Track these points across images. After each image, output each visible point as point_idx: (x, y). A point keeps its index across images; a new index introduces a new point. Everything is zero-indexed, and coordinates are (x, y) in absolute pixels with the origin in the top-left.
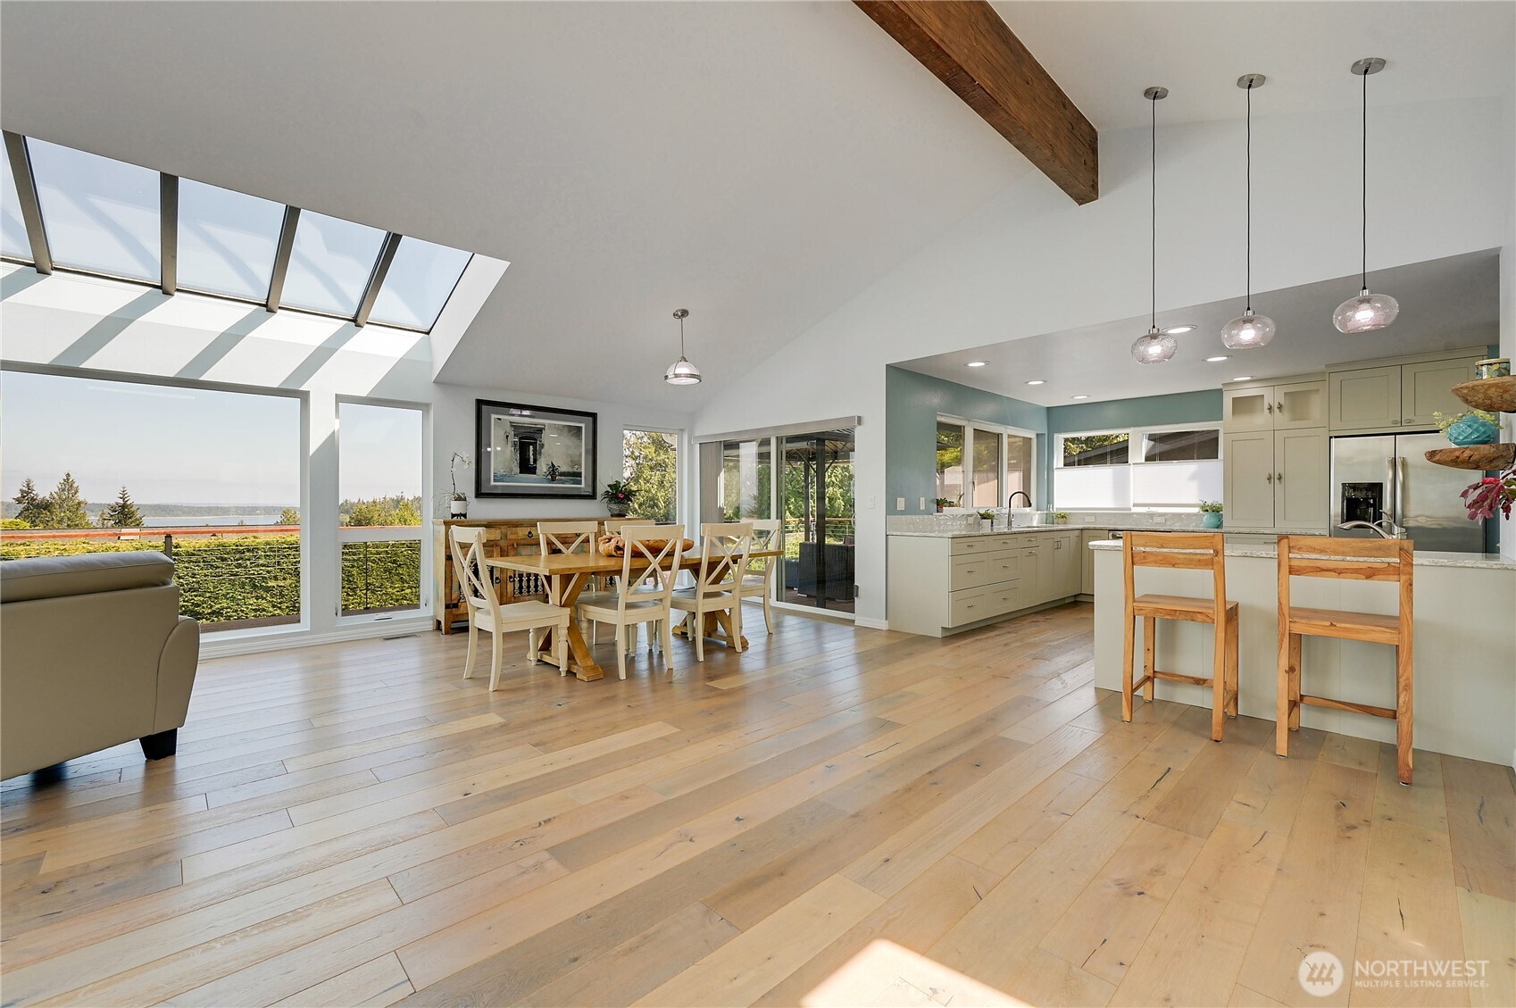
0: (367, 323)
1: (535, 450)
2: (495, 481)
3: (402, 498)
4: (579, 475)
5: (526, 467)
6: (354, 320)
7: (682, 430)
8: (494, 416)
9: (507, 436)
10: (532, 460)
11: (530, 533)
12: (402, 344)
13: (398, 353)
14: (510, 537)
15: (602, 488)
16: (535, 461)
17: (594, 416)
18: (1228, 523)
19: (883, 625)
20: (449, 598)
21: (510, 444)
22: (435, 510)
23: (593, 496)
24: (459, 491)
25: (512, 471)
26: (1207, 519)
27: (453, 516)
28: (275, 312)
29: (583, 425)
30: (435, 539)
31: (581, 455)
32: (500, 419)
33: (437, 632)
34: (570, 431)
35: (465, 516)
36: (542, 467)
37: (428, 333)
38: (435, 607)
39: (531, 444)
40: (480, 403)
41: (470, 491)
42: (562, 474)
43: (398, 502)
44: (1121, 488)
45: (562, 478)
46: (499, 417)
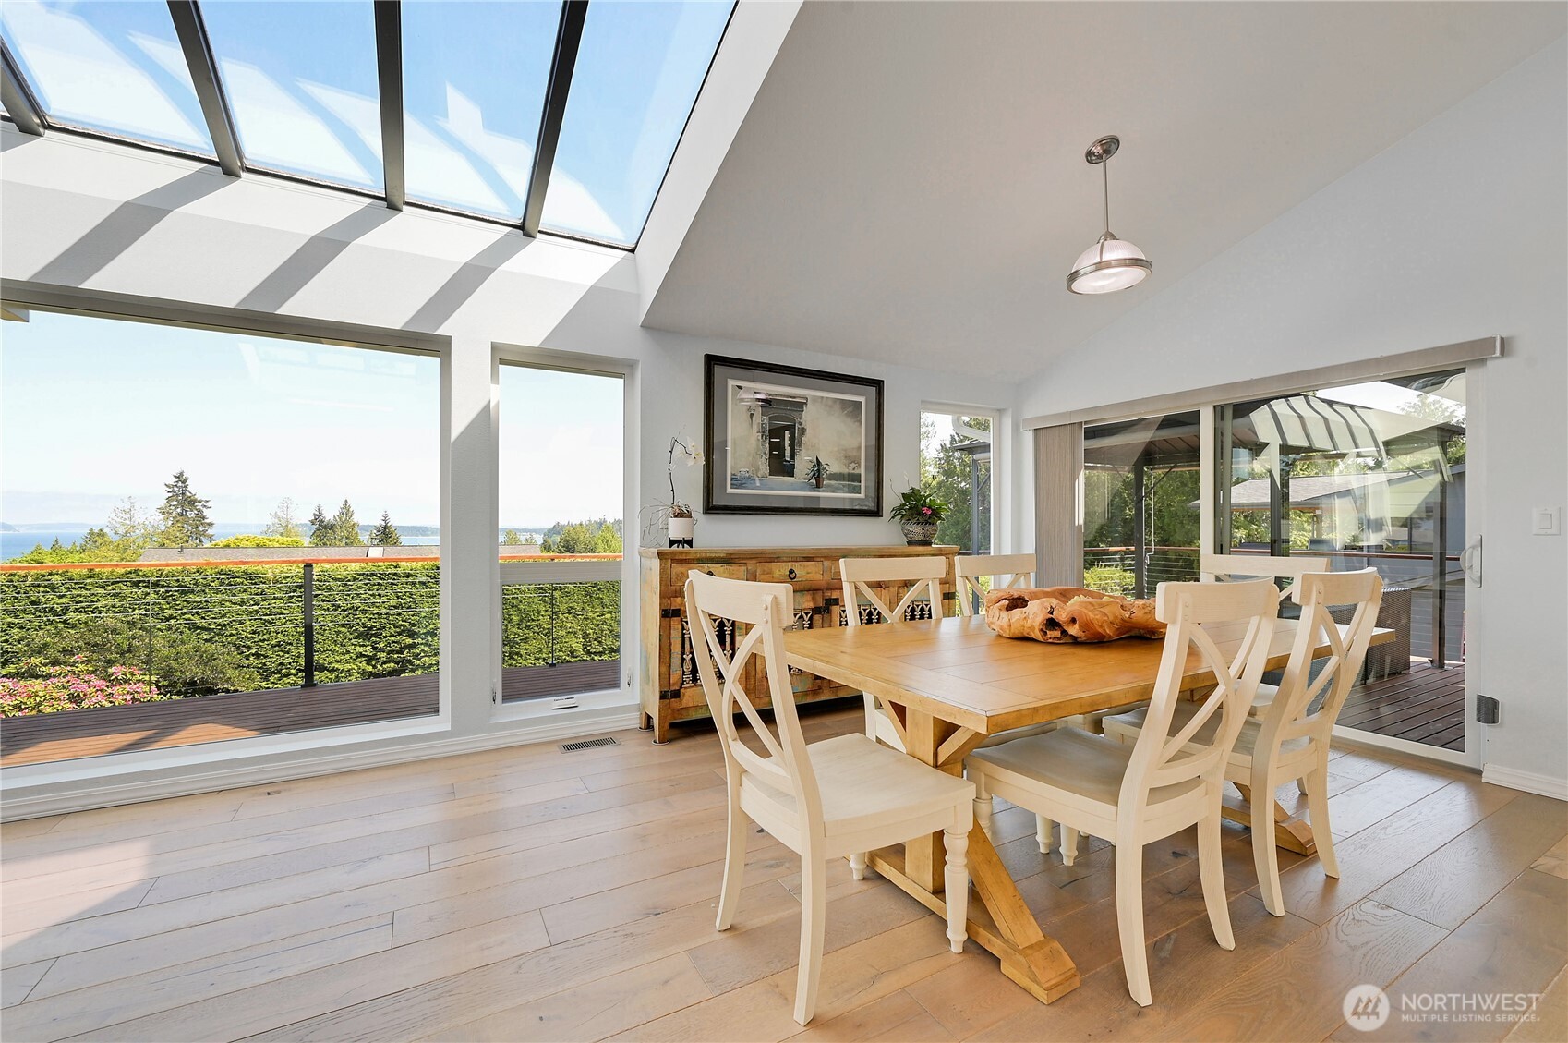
0: (540, 232)
1: (792, 438)
2: (733, 486)
3: (605, 521)
4: (857, 478)
5: (781, 465)
6: (521, 227)
7: (999, 410)
8: (732, 383)
9: (752, 415)
10: (787, 454)
11: (791, 572)
12: (592, 267)
13: (589, 280)
14: (761, 577)
15: (891, 499)
16: (792, 456)
17: (878, 384)
20: (666, 681)
21: (755, 428)
22: (643, 533)
23: (876, 512)
24: (681, 502)
25: (758, 470)
27: (672, 542)
28: (401, 211)
29: (862, 399)
30: (644, 581)
31: (860, 448)
32: (740, 388)
33: (646, 734)
34: (843, 409)
35: (689, 542)
36: (803, 464)
37: (633, 251)
38: (642, 691)
39: (786, 428)
40: (712, 361)
41: (696, 504)
42: (834, 477)
43: (601, 524)
45: (833, 482)
46: (740, 383)
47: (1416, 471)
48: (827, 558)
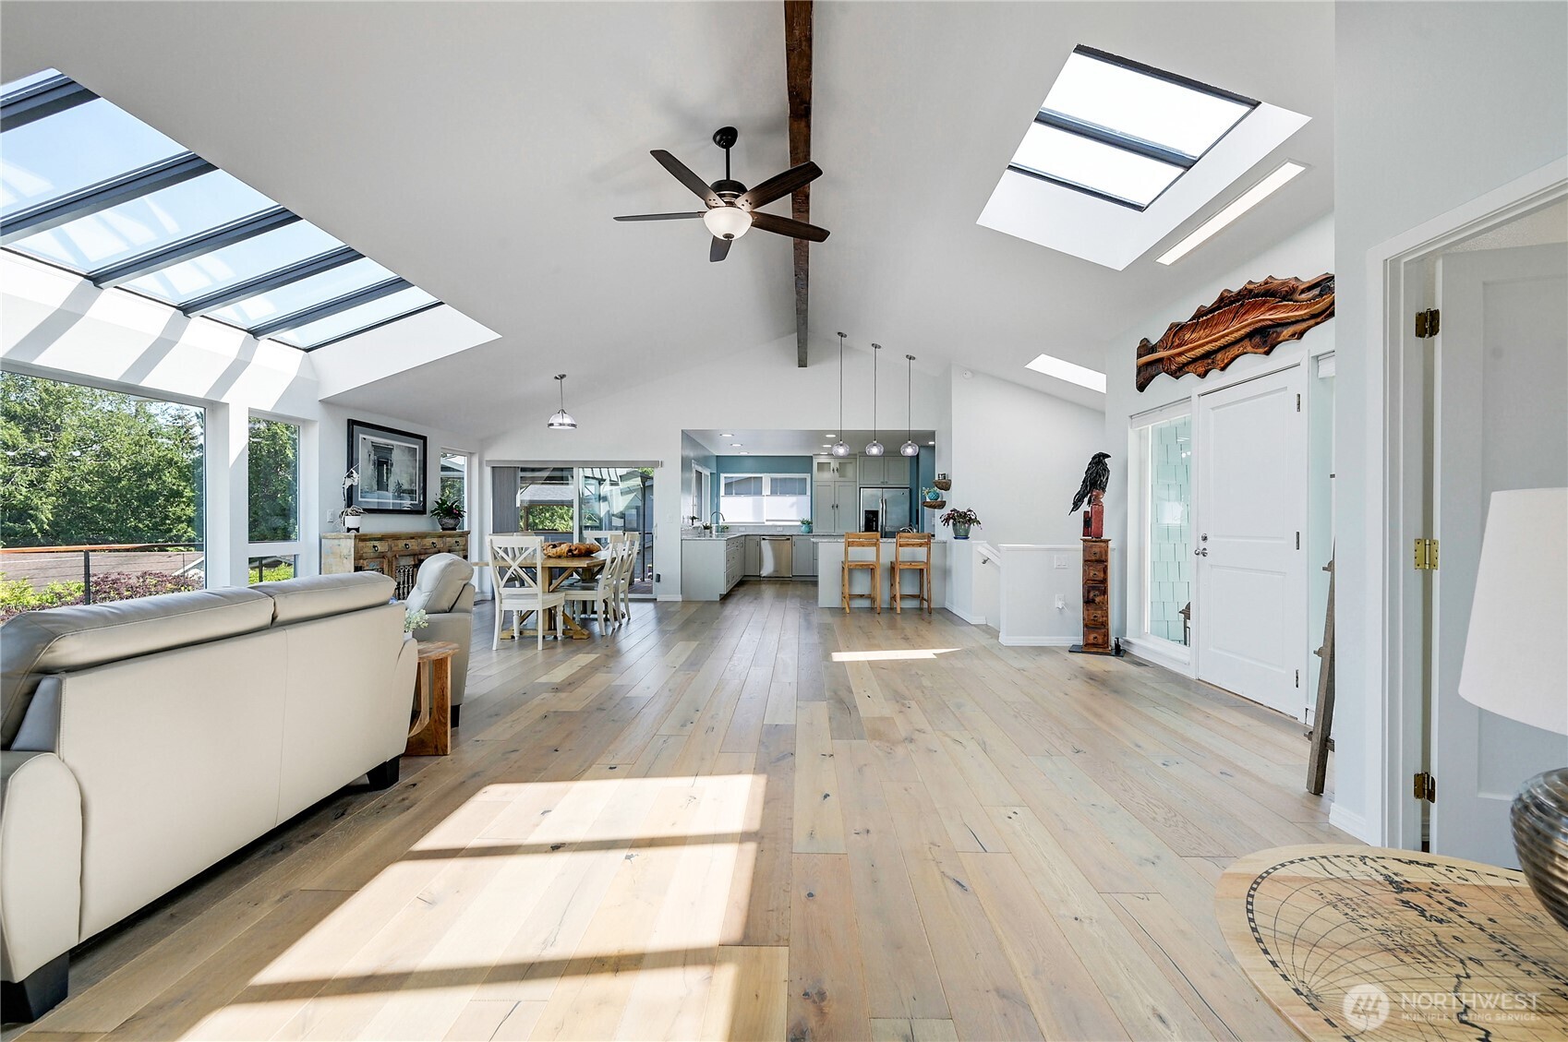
0: (268, 338)
1: (387, 469)
4: (415, 492)
5: (382, 484)
6: (254, 334)
7: (471, 453)
8: (361, 436)
9: (370, 455)
10: (385, 478)
14: (395, 549)
15: (431, 505)
16: (387, 479)
17: (424, 439)
18: (815, 531)
19: (679, 598)
21: (371, 462)
23: (423, 512)
25: (372, 487)
26: (804, 528)
27: (349, 530)
28: (191, 318)
29: (417, 447)
31: (416, 474)
32: (365, 439)
34: (409, 452)
35: (357, 530)
36: (392, 487)
37: (307, 351)
39: (385, 463)
40: (352, 423)
42: (404, 491)
44: (758, 509)
45: (404, 494)
46: (365, 437)
47: (629, 491)
48: (419, 537)
